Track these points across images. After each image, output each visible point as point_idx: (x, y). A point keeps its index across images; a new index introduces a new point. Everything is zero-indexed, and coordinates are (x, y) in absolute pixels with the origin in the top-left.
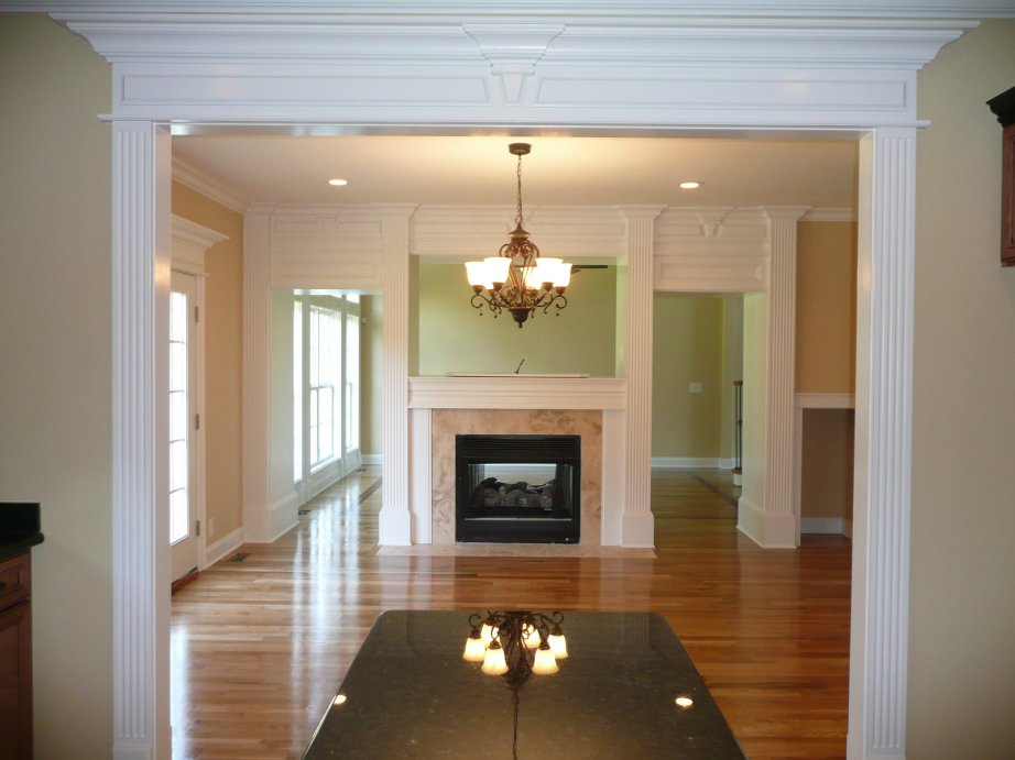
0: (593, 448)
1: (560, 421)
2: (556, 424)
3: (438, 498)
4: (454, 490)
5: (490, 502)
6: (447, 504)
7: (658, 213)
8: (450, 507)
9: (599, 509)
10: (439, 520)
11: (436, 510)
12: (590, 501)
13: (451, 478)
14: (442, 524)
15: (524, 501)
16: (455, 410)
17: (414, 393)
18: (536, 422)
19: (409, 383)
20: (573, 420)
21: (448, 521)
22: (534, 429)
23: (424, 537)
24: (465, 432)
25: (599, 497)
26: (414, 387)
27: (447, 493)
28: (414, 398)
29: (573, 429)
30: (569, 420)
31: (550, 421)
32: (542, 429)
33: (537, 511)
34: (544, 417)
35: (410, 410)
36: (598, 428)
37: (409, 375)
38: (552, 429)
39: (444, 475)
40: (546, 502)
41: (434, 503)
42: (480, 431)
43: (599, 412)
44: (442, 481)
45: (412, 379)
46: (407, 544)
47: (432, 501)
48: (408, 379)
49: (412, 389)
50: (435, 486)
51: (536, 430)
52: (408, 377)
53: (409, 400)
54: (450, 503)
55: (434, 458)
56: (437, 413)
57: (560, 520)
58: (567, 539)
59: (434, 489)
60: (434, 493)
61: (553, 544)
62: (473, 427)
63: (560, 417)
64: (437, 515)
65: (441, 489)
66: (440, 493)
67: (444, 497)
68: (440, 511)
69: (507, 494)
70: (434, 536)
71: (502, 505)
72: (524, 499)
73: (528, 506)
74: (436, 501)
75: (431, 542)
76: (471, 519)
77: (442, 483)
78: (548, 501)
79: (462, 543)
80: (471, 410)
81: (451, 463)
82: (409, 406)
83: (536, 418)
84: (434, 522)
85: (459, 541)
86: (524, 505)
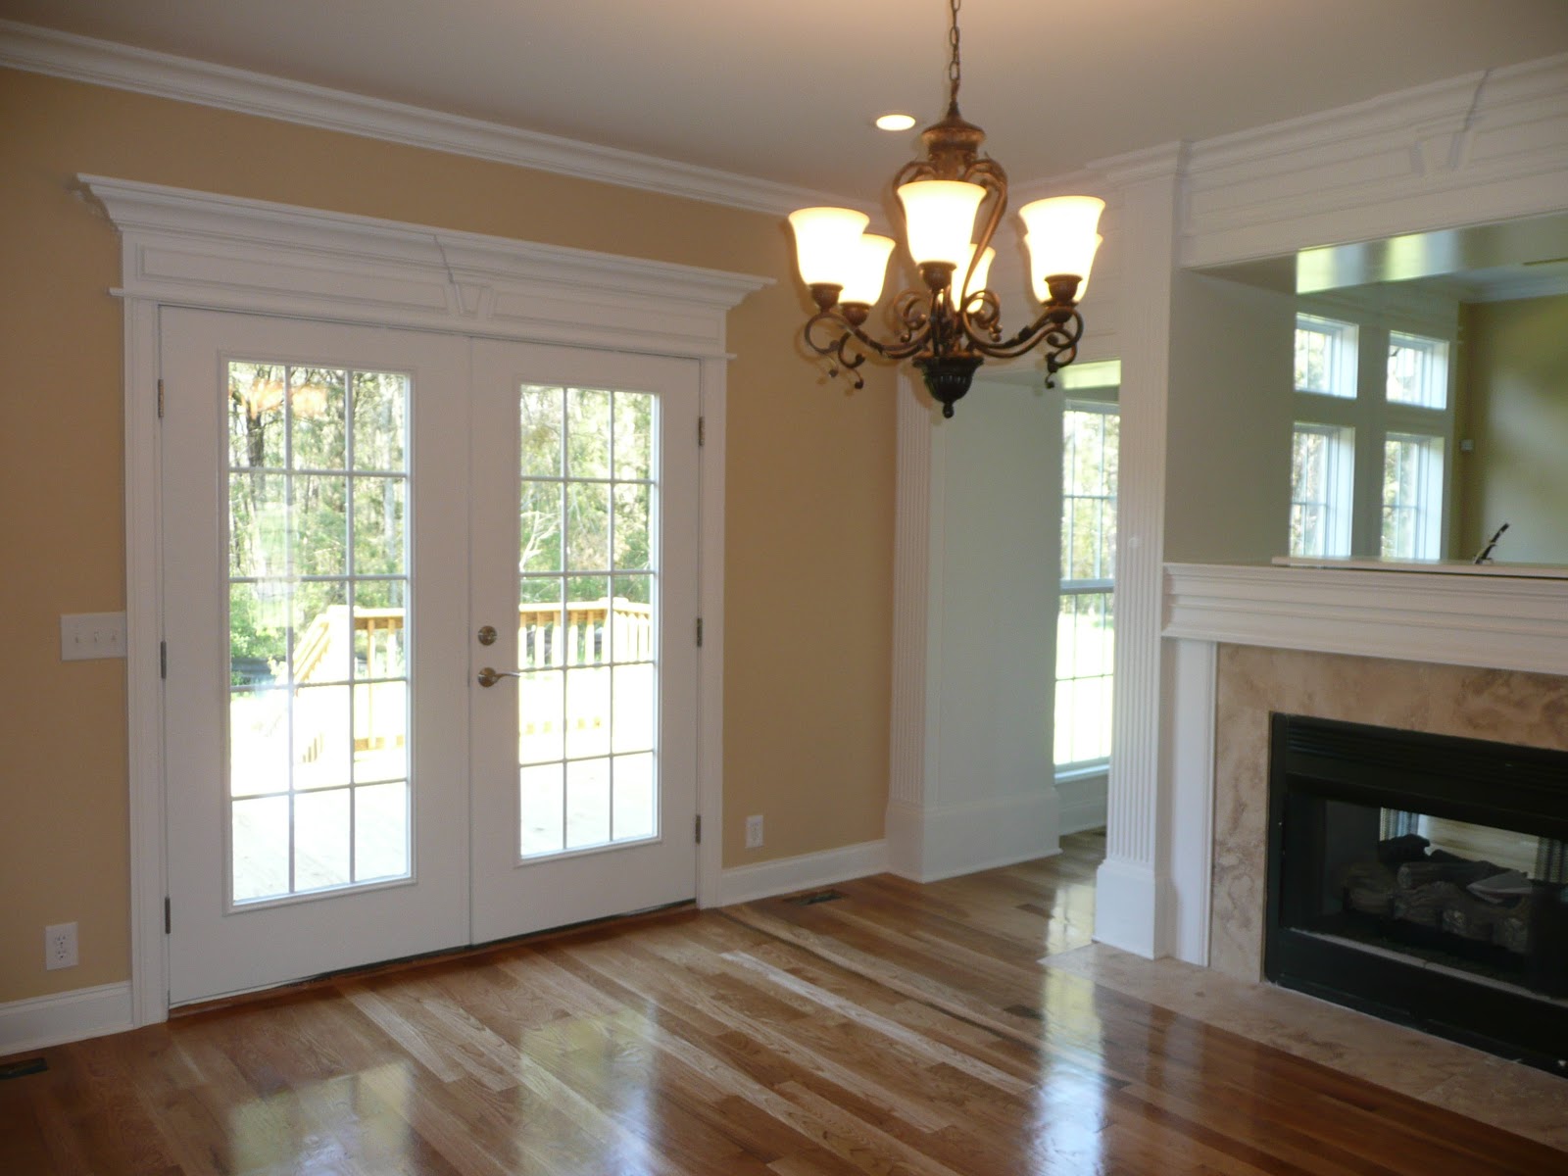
1: (1553, 709)
2: (1535, 716)
3: (1228, 860)
4: (1263, 848)
5: (1368, 899)
6: (1246, 880)
8: (1251, 888)
10: (1227, 917)
11: (1222, 890)
13: (1257, 818)
14: (1233, 927)
15: (1457, 919)
16: (1270, 651)
17: (1182, 601)
18: (1478, 703)
19: (1167, 579)
21: (1246, 923)
22: (1471, 721)
23: (1192, 948)
24: (1292, 708)
26: (1179, 588)
27: (1247, 853)
28: (1178, 615)
31: (1521, 704)
32: (1494, 727)
33: (1484, 953)
34: (1503, 691)
35: (1169, 645)
37: (1167, 557)
38: (1523, 730)
39: (1240, 808)
40: (1516, 933)
41: (1216, 872)
42: (1327, 709)
44: (1236, 822)
45: (1174, 567)
46: (1148, 953)
47: (1213, 867)
48: (1165, 570)
49: (1174, 593)
50: (1219, 830)
51: (1475, 727)
52: (1166, 564)
53: (1166, 617)
54: (1253, 881)
55: (1219, 762)
56: (1231, 656)
57: (1546, 999)
58: (1562, 1063)
59: (1217, 837)
60: (1218, 848)
61: (1515, 1062)
62: (1310, 697)
63: (1552, 696)
64: (1223, 903)
65: (1232, 842)
66: (1229, 850)
67: (1241, 862)
68: (1230, 895)
69: (1413, 887)
70: (1215, 953)
71: (1399, 914)
72: (1457, 914)
73: (1464, 934)
74: (1224, 869)
75: (1206, 964)
76: (1305, 933)
77: (1235, 828)
78: (1524, 934)
79: (1277, 987)
80: (1307, 653)
81: (1257, 781)
82: (1166, 633)
83: (1478, 691)
84: (1214, 916)
85: (1273, 981)
86: (1456, 931)
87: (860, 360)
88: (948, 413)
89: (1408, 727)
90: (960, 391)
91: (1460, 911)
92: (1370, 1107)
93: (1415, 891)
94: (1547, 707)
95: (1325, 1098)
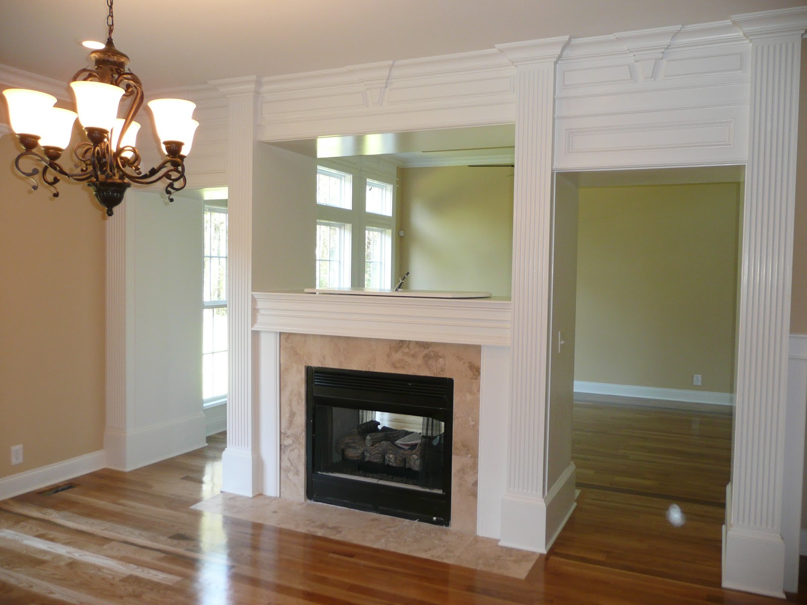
0: (469, 397)
1: (427, 357)
2: (420, 361)
3: (287, 442)
4: (304, 434)
5: (352, 453)
6: (296, 451)
7: (558, 51)
8: (299, 455)
9: (475, 484)
10: (288, 470)
11: (285, 457)
12: (463, 470)
13: (301, 419)
14: (291, 475)
15: (391, 459)
16: (305, 335)
17: (262, 312)
18: (397, 356)
19: (254, 301)
20: (443, 357)
21: (297, 473)
22: (394, 365)
23: (271, 489)
24: (315, 363)
25: (475, 466)
26: (260, 305)
27: (296, 437)
28: (260, 319)
29: (443, 370)
30: (437, 357)
31: (413, 357)
32: (403, 367)
33: (403, 473)
34: (406, 350)
35: (256, 334)
36: (476, 371)
37: (253, 291)
38: (415, 368)
39: (292, 415)
40: (415, 462)
41: (282, 448)
42: (332, 363)
43: (477, 349)
44: (291, 422)
45: (257, 295)
46: (249, 494)
47: (281, 446)
48: (252, 295)
49: (257, 308)
50: (283, 427)
51: (396, 367)
52: (253, 293)
53: (254, 320)
54: (300, 451)
55: (282, 392)
56: (285, 337)
57: (428, 490)
58: (435, 518)
59: (282, 431)
60: (282, 436)
61: (416, 521)
62: (324, 358)
63: (426, 351)
64: (286, 464)
65: (289, 433)
66: (288, 437)
67: (294, 442)
68: (289, 459)
69: (373, 445)
70: (283, 490)
71: (367, 459)
72: (391, 456)
73: (394, 465)
74: (285, 446)
75: (278, 496)
76: (325, 474)
77: (291, 425)
78: (418, 462)
79: (312, 502)
80: (322, 336)
81: (300, 401)
82: (254, 329)
83: (396, 351)
84: (282, 471)
85: (310, 499)
86: (391, 464)
87: (56, 180)
88: (110, 213)
89: (367, 370)
90: (117, 201)
91: (392, 454)
92: (352, 556)
93: (373, 447)
94: (424, 357)
95: (331, 555)
